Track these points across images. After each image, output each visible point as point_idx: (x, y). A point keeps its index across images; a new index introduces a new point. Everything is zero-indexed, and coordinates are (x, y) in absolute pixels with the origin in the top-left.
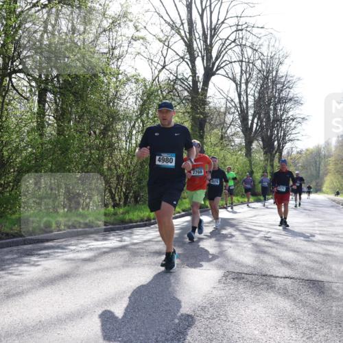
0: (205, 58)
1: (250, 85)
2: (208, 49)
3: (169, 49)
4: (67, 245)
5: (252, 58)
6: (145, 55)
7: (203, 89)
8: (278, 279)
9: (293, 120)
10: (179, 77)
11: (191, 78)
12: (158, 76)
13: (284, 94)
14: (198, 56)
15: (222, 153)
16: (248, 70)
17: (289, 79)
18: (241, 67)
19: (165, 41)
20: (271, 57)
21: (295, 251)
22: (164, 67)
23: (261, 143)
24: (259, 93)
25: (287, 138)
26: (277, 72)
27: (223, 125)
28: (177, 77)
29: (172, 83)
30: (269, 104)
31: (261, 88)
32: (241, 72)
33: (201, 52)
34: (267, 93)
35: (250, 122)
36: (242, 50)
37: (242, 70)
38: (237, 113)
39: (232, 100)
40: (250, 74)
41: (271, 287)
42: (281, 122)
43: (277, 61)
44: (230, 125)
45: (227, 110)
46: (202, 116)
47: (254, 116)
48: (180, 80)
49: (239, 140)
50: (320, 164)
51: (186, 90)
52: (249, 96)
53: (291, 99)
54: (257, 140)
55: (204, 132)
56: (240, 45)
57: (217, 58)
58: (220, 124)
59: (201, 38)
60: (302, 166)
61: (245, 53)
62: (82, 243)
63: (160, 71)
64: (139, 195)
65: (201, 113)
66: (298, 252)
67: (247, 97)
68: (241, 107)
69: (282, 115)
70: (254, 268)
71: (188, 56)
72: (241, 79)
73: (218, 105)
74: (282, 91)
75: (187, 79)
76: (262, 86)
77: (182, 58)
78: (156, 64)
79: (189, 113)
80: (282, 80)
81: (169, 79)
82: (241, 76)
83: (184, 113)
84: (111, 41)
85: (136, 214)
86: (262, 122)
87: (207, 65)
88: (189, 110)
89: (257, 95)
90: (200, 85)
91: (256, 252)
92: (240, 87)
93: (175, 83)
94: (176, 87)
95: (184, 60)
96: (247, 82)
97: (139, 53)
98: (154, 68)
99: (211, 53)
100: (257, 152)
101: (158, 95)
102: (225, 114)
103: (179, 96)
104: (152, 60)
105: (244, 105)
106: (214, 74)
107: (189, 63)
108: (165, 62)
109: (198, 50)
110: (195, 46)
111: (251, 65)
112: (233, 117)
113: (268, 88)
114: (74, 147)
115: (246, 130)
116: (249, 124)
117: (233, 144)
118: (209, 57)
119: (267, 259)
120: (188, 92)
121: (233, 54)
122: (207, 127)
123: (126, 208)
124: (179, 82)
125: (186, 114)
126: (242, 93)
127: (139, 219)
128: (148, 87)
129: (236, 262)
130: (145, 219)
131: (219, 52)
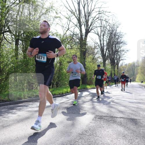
0: (86, 25)
1: (105, 37)
2: (87, 21)
3: (70, 22)
4: (28, 105)
5: (105, 25)
6: (60, 24)
7: (85, 38)
8: (117, 118)
9: (123, 51)
10: (75, 33)
11: (80, 34)
12: (66, 33)
13: (119, 40)
14: (83, 24)
15: (93, 65)
16: (104, 30)
17: (121, 34)
18: (101, 29)
19: (69, 18)
20: (114, 25)
21: (124, 107)
22: (68, 29)
23: (110, 61)
24: (109, 40)
25: (120, 59)
26: (116, 31)
27: (93, 53)
28: (74, 33)
29: (72, 36)
30: (113, 45)
31: (109, 38)
32: (101, 31)
33: (84, 23)
34: (112, 40)
35: (105, 52)
36: (101, 22)
37: (101, 30)
38: (99, 48)
39: (97, 43)
40: (105, 32)
41: (115, 122)
42: (118, 52)
43: (116, 26)
44: (96, 53)
45: (95, 47)
46: (84, 50)
47: (107, 50)
48: (75, 34)
49: (100, 60)
50: (134, 70)
51: (78, 39)
52: (104, 41)
53: (122, 42)
54: (108, 60)
55: (85, 57)
56: (100, 20)
57: (91, 25)
58: (92, 53)
59: (84, 17)
60: (127, 71)
61: (102, 23)
62: (35, 104)
63: (67, 31)
64: (58, 84)
65: (84, 49)
66: (126, 107)
67: (103, 41)
68: (101, 46)
69: (118, 49)
70: (107, 114)
71: (78, 25)
72: (101, 34)
73: (91, 45)
74: (118, 39)
75: (78, 34)
76: (110, 37)
77: (76, 25)
78: (65, 28)
79: (79, 48)
80: (118, 34)
81: (71, 34)
82: (101, 33)
83: (77, 49)
84: (46, 18)
85: (57, 91)
86: (110, 52)
87: (86, 28)
88: (79, 47)
89: (108, 41)
90: (84, 37)
91: (108, 107)
92: (101, 37)
93: (73, 36)
94: (73, 37)
95: (77, 26)
96: (103, 35)
97: (58, 23)
98: (64, 30)
99: (88, 23)
100: (108, 65)
101: (66, 41)
102: (94, 49)
103: (75, 41)
104: (63, 27)
105: (102, 45)
106: (89, 32)
107: (79, 27)
108: (69, 27)
109: (82, 22)
110: (81, 20)
111: (105, 28)
112: (98, 50)
113: (112, 38)
114: (31, 64)
115: (103, 55)
116: (105, 53)
117: (98, 61)
118: (87, 25)
119: (113, 110)
120: (79, 40)
121: (97, 23)
122: (87, 54)
123: (53, 89)
124: (75, 36)
125: (78, 49)
126: (102, 40)
127: (58, 93)
128: (62, 38)
129: (100, 112)
130: (61, 93)
131: (92, 23)
